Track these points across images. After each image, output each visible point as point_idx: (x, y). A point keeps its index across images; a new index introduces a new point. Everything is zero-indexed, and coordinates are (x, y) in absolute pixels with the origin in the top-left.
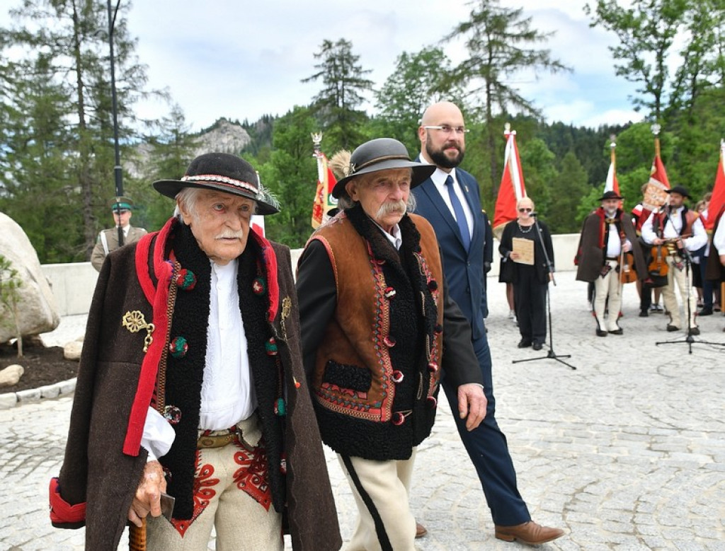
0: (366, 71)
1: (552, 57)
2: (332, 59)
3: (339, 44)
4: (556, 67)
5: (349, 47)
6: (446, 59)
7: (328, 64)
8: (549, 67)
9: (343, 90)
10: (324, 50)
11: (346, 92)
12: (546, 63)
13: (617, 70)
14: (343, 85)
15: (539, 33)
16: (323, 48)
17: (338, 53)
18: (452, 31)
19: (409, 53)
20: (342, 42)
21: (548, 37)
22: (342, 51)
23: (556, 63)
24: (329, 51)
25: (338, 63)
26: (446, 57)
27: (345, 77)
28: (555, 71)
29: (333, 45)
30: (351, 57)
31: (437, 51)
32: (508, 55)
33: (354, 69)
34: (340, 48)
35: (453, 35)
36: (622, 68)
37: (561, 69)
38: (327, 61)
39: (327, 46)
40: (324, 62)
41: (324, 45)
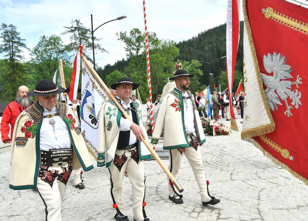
0: (23, 40)
1: (102, 47)
2: (6, 32)
3: (10, 26)
4: (103, 51)
5: (15, 29)
6: (61, 41)
7: (4, 34)
8: (100, 50)
9: (12, 46)
10: (3, 28)
11: (13, 47)
12: (100, 49)
13: (127, 55)
14: (13, 44)
15: (96, 38)
16: (2, 27)
17: (9, 30)
18: (66, 31)
19: (45, 36)
20: (11, 26)
21: (100, 40)
22: (12, 30)
23: (103, 49)
24: (5, 29)
25: (9, 34)
26: (61, 40)
27: (14, 40)
28: (103, 52)
29: (8, 26)
30: (16, 33)
31: (58, 38)
32: (87, 44)
33: (17, 38)
34: (11, 28)
35: (66, 33)
36: (128, 54)
37: (105, 51)
38: (4, 32)
39: (4, 26)
40: (3, 32)
41: (3, 26)
